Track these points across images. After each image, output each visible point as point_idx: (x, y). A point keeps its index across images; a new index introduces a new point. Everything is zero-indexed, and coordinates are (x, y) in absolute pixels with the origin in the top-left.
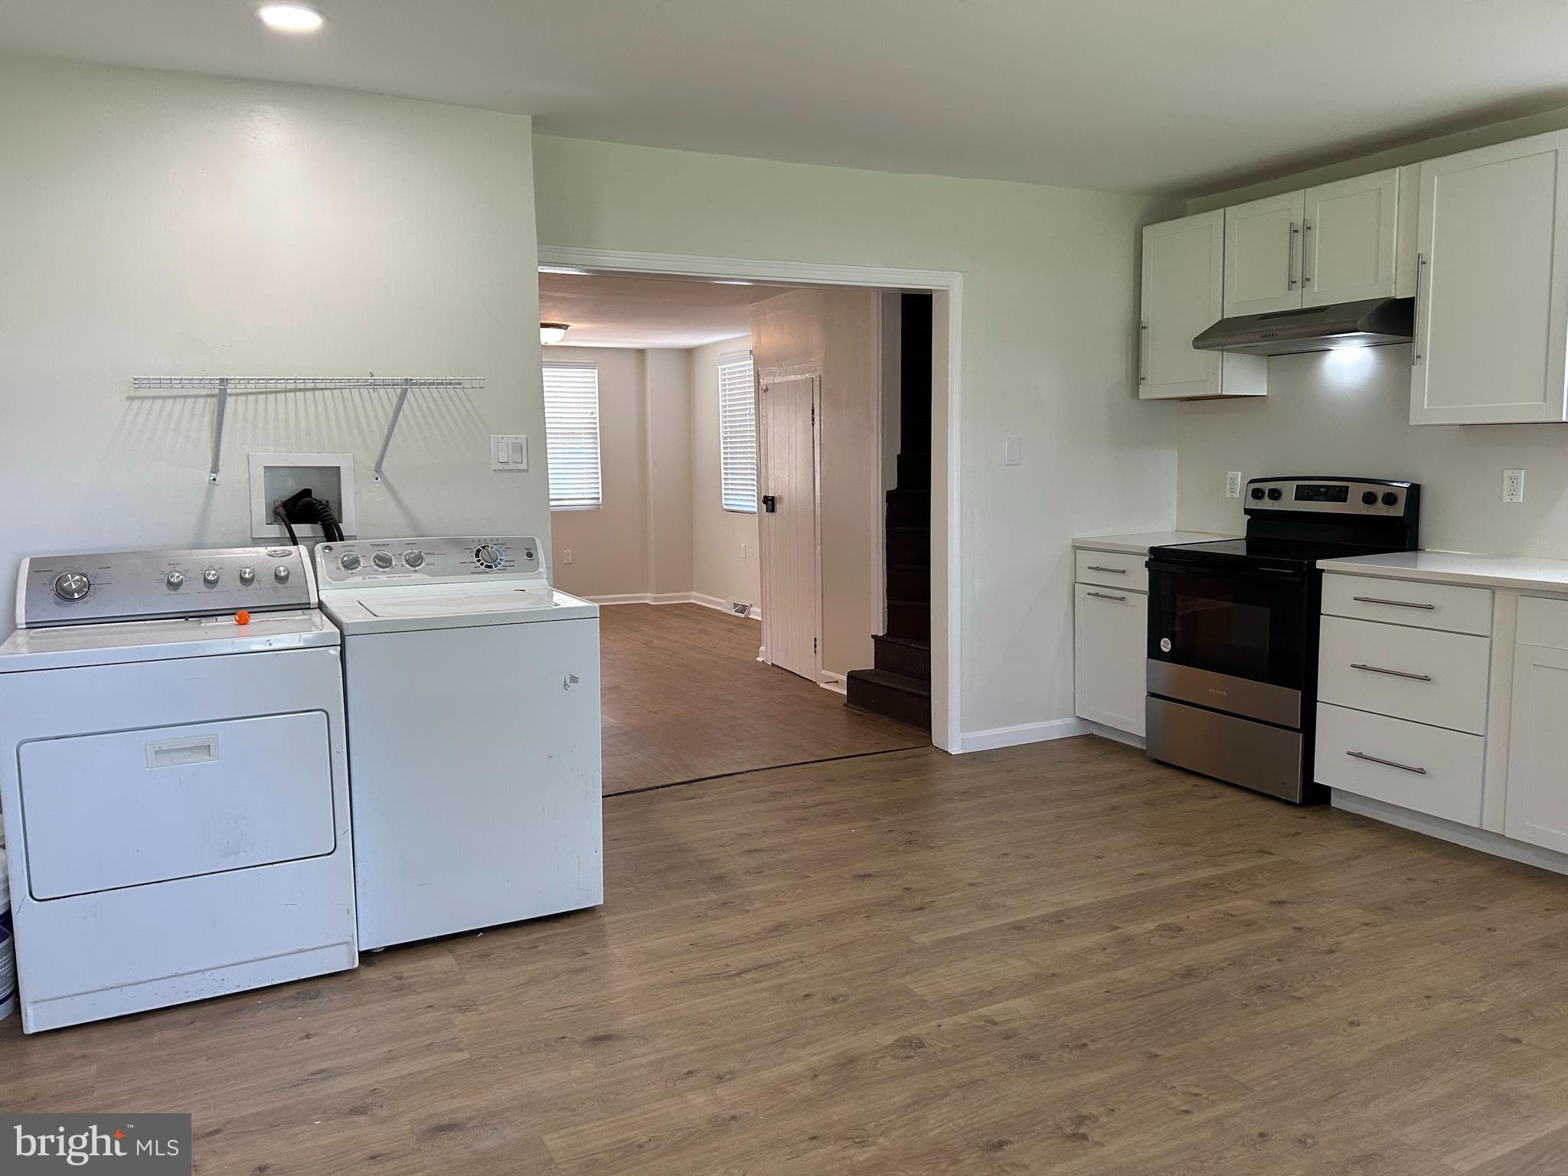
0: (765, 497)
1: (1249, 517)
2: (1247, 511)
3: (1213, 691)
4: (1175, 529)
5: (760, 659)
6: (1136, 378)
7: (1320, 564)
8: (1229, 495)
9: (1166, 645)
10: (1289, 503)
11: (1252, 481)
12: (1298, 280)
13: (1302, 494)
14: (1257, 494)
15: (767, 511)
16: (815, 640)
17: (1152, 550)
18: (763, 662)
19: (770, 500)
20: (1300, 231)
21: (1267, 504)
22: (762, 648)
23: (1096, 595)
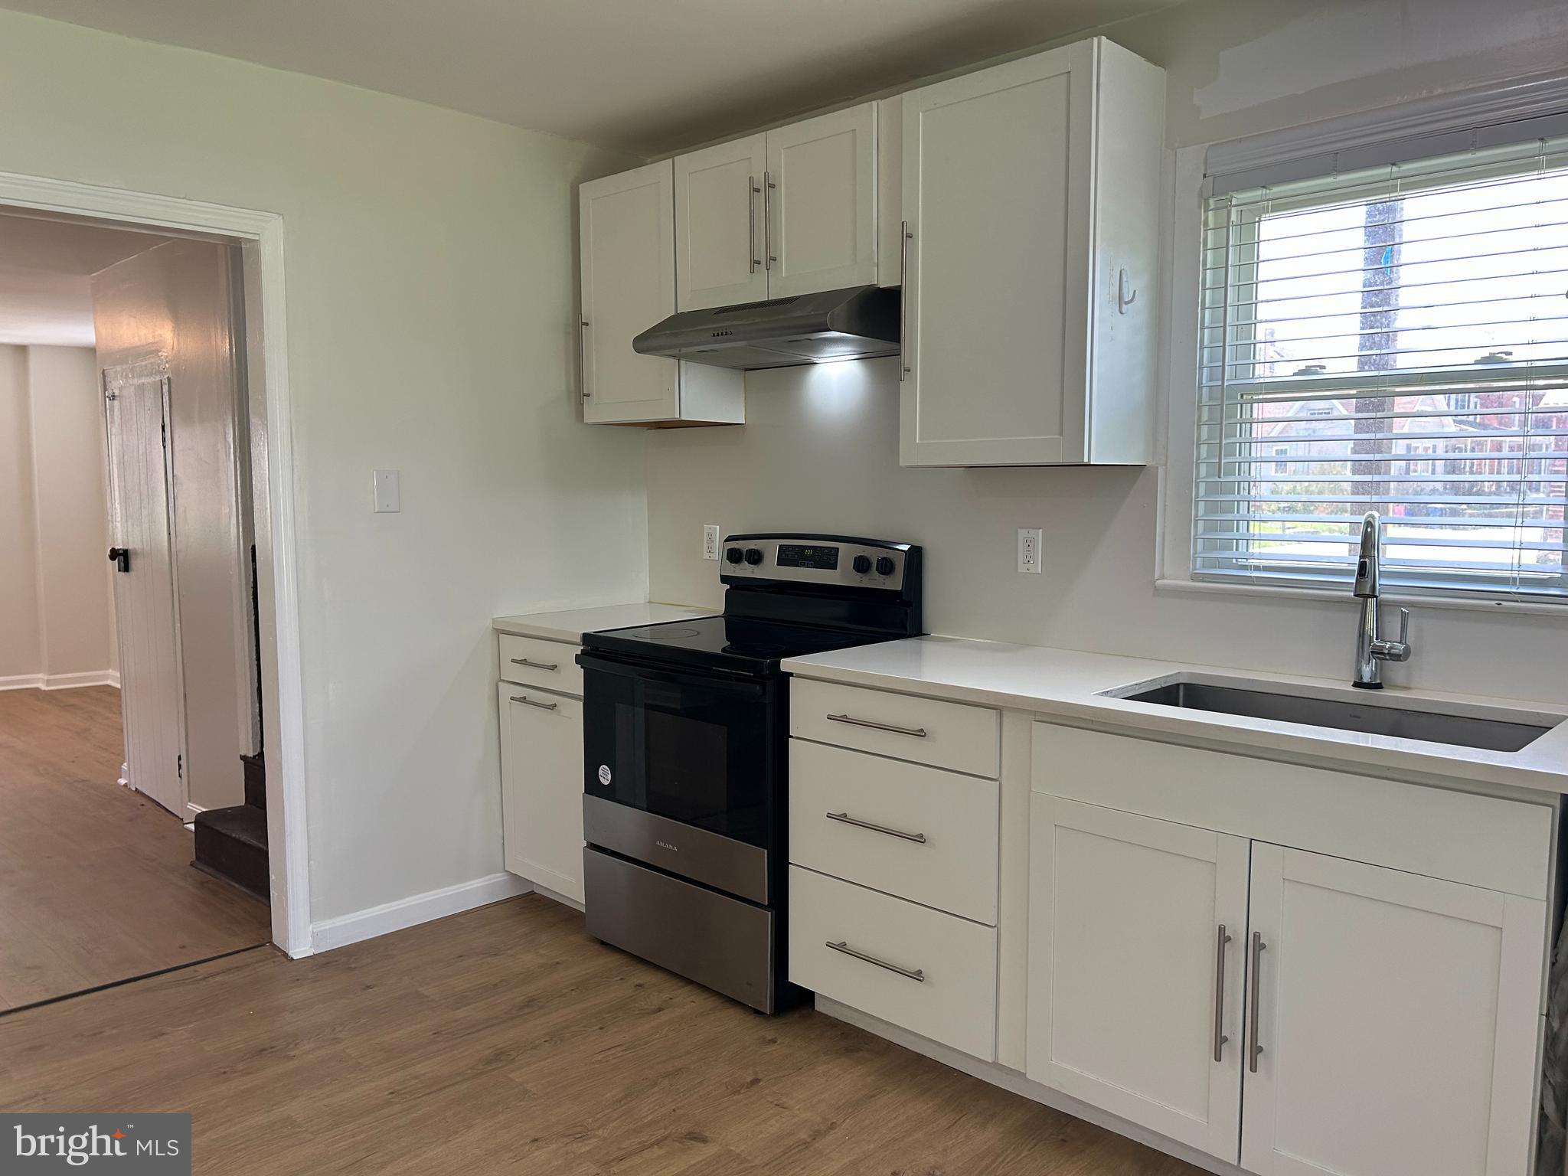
0: (113, 550)
1: (728, 587)
2: (724, 579)
3: (662, 844)
4: (648, 600)
5: (122, 781)
6: (580, 395)
7: (787, 664)
8: (706, 556)
9: (605, 775)
10: (771, 570)
11: (729, 539)
12: (763, 261)
13: (788, 557)
14: (734, 556)
15: (119, 571)
16: (179, 758)
17: (587, 638)
18: (125, 785)
19: (121, 554)
20: (762, 189)
21: (745, 570)
22: (125, 766)
23: (523, 700)
